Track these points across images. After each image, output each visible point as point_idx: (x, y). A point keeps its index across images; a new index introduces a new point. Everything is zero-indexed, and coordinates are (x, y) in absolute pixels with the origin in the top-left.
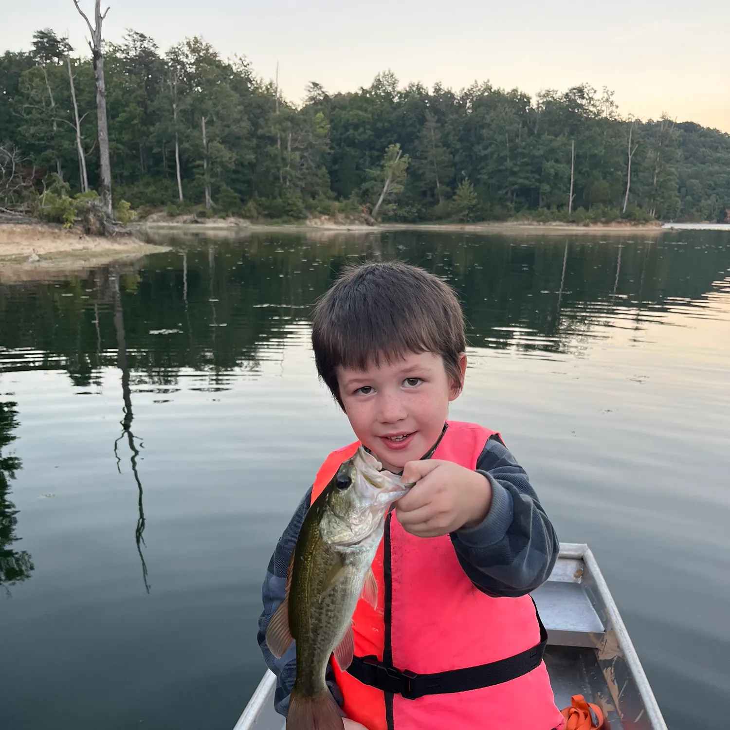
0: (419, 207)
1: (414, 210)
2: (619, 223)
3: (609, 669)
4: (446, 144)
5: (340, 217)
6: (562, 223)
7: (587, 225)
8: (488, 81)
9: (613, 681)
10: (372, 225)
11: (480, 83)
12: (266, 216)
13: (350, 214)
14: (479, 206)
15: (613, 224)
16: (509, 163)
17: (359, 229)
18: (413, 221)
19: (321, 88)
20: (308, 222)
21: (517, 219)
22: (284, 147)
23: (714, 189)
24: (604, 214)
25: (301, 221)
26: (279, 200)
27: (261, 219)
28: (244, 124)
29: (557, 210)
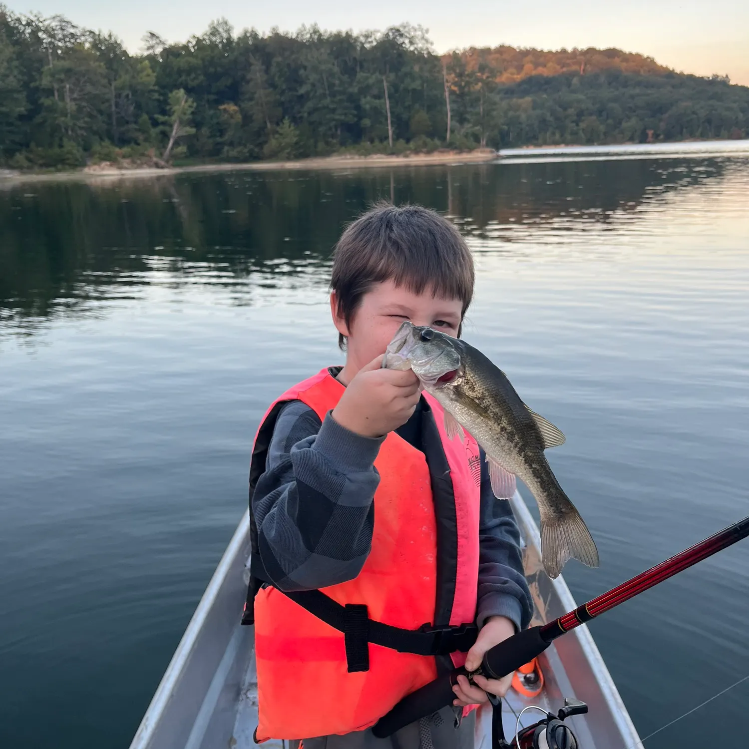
0: (252, 147)
1: (246, 150)
2: (442, 152)
3: (534, 584)
4: (273, 85)
5: (126, 162)
6: (383, 156)
7: (406, 156)
8: (316, 24)
9: (538, 596)
10: (162, 168)
11: (308, 26)
12: (41, 166)
13: (138, 159)
14: (302, 143)
15: (436, 154)
16: (327, 101)
17: (146, 173)
18: (245, 161)
19: (158, 37)
20: (86, 170)
21: (340, 154)
22: (62, 98)
23: (635, 111)
24: (425, 144)
25: (79, 169)
26: (56, 150)
27: (36, 169)
28: (11, 78)
29: (379, 143)
